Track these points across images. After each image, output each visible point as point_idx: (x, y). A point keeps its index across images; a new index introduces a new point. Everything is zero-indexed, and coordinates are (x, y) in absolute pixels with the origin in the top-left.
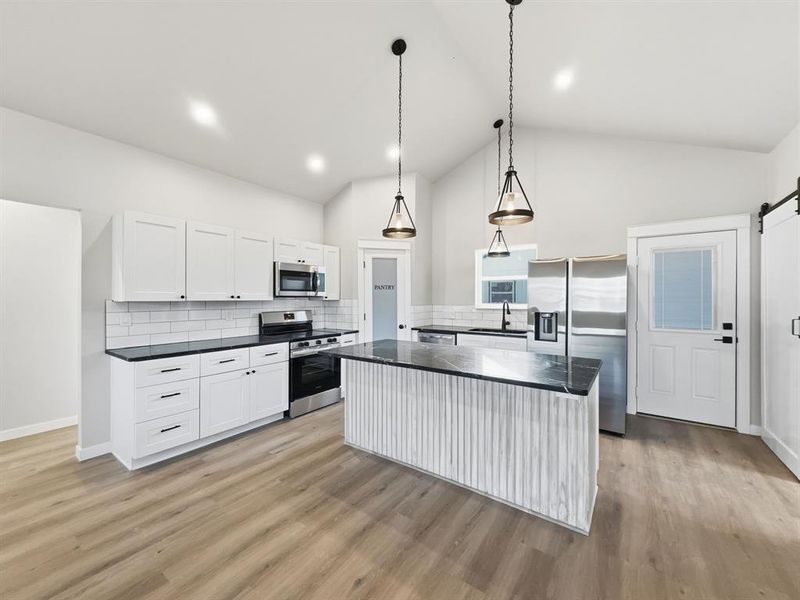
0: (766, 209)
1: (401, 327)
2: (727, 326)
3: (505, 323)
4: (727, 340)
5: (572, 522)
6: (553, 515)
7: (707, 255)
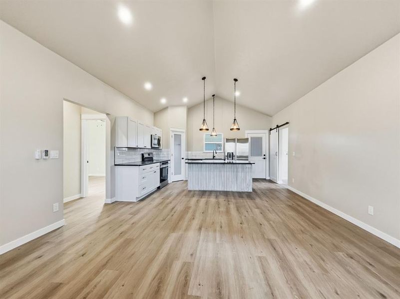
0: (271, 130)
1: (182, 159)
2: (264, 155)
3: (214, 157)
4: (264, 158)
5: (249, 191)
6: (246, 191)
7: (261, 138)
